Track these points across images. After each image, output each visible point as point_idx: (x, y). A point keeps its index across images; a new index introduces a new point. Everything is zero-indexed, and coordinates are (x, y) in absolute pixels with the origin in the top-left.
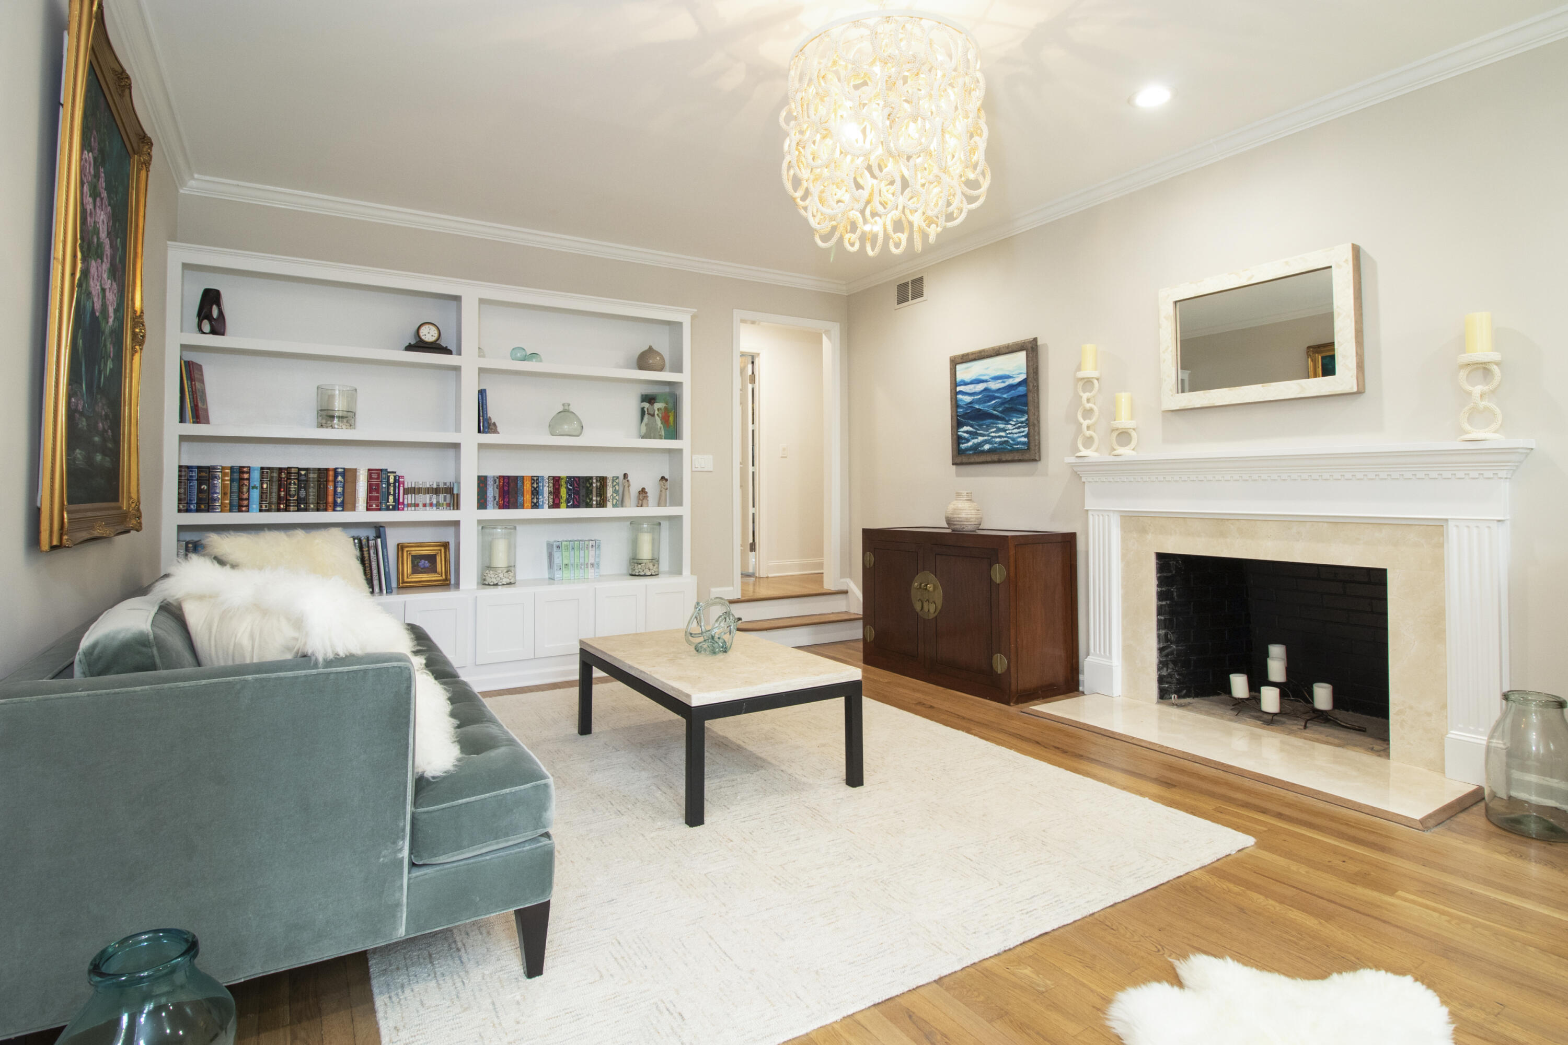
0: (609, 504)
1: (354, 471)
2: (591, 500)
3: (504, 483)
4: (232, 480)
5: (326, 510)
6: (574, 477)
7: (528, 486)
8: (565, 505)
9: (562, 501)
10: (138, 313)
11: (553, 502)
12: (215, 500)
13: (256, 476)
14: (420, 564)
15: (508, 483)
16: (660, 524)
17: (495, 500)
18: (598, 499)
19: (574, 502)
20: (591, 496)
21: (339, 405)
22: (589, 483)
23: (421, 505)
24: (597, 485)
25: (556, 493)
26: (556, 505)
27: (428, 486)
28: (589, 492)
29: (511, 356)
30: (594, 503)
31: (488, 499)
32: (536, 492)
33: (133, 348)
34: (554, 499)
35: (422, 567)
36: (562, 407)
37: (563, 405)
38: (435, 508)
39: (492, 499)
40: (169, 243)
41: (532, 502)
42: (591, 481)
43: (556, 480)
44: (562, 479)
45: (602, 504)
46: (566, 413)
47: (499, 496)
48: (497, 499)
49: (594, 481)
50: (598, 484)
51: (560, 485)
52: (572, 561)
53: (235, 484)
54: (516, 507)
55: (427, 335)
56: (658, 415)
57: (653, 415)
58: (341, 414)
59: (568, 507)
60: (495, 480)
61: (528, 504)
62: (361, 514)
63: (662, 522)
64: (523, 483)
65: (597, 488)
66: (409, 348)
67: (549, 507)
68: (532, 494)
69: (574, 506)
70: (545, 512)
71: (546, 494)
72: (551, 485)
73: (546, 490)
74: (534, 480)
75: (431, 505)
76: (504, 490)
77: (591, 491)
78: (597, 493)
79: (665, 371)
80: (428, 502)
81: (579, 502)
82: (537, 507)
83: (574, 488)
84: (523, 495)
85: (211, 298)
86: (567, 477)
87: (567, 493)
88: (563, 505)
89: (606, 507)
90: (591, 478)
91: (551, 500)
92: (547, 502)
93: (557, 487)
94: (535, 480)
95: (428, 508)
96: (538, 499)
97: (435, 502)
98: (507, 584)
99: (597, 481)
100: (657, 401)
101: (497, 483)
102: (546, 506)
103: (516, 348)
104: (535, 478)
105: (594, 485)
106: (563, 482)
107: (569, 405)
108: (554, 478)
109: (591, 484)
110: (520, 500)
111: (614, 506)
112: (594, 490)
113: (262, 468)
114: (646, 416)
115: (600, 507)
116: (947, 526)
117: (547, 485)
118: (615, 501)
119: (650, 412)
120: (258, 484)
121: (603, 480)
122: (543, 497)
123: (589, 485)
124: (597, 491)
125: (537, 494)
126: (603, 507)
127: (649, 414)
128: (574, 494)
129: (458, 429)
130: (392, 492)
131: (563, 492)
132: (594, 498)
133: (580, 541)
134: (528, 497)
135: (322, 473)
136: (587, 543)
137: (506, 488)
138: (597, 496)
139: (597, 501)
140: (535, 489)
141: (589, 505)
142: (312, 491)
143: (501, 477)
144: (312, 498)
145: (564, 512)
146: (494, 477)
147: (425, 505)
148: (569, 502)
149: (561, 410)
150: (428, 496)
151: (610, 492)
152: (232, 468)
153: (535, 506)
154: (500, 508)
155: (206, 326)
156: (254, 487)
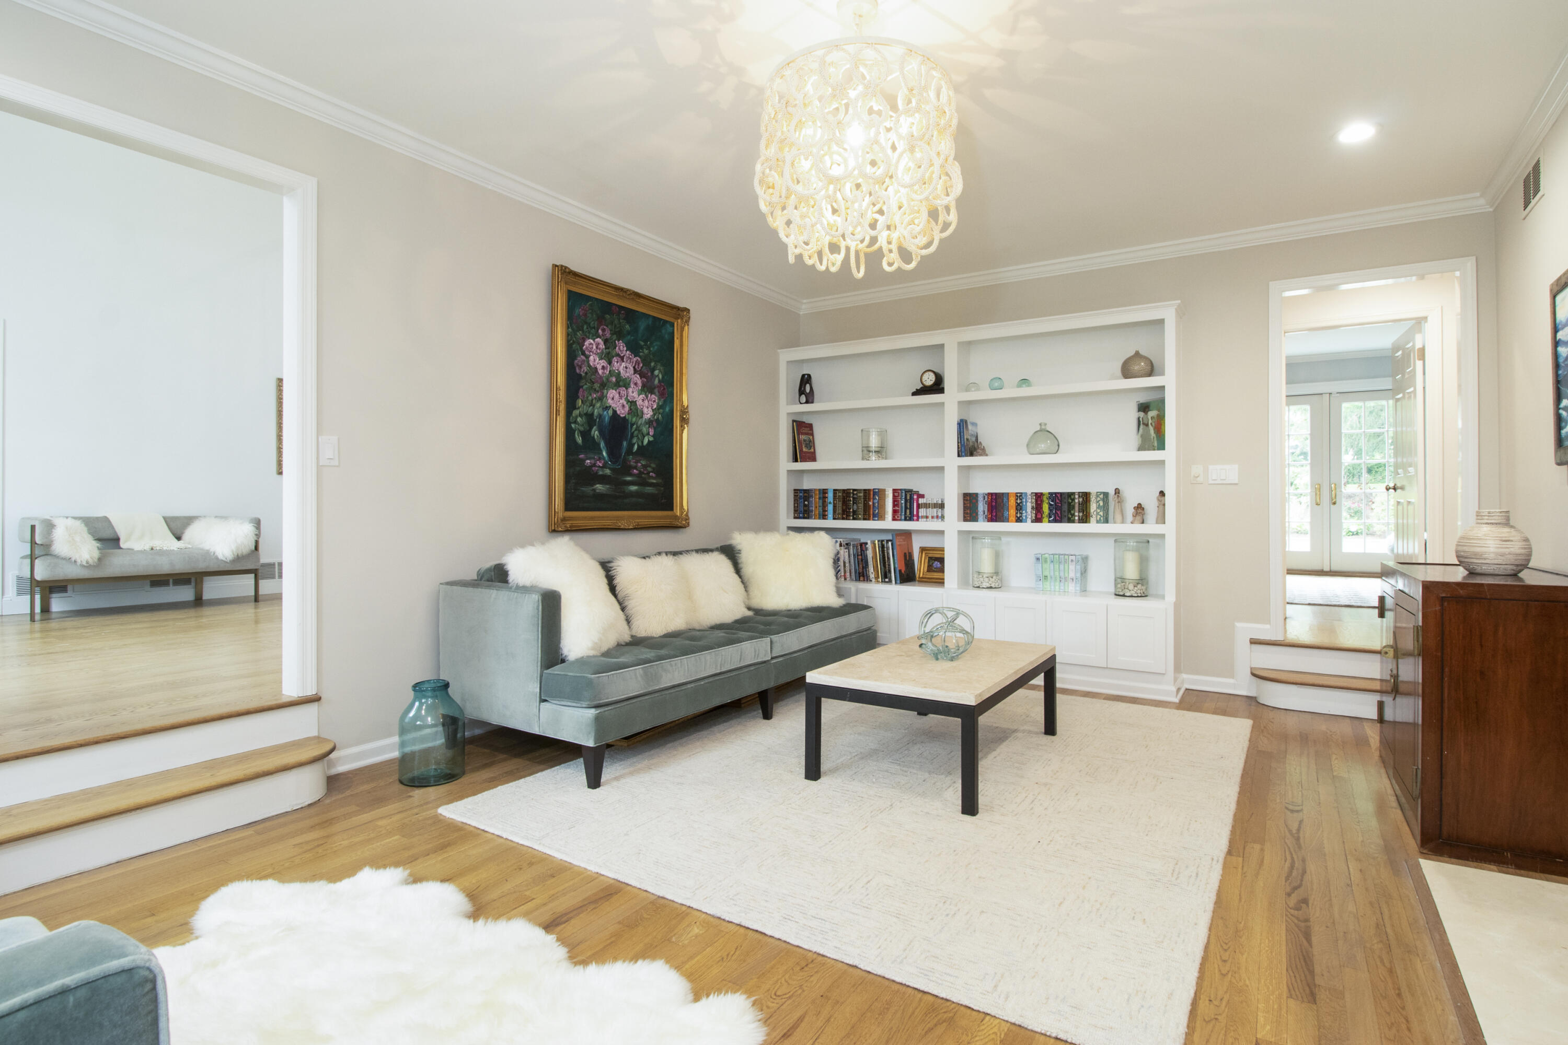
0: (1093, 520)
1: (884, 490)
2: (1073, 515)
3: (992, 499)
4: (819, 498)
5: (869, 519)
6: (1056, 493)
7: (1012, 502)
8: (1047, 520)
9: (1044, 516)
10: (686, 407)
11: (1036, 517)
12: (812, 511)
13: (830, 496)
14: (934, 564)
15: (996, 499)
16: (1148, 542)
17: (984, 513)
18: (1081, 514)
19: (1055, 517)
20: (1072, 512)
21: (874, 442)
22: (1071, 499)
23: (930, 517)
24: (1079, 501)
25: (1038, 508)
26: (1038, 519)
27: (935, 502)
28: (1071, 507)
29: (990, 387)
30: (1077, 518)
31: (979, 513)
32: (1019, 508)
33: (682, 426)
34: (1036, 514)
35: (935, 567)
36: (1039, 426)
37: (1040, 425)
38: (940, 520)
39: (982, 513)
40: (779, 351)
41: (1017, 517)
42: (1072, 497)
43: (1038, 497)
44: (1044, 495)
45: (1085, 519)
46: (1043, 432)
47: (988, 511)
48: (986, 514)
49: (1077, 496)
50: (1081, 500)
51: (1042, 501)
52: (1052, 574)
53: (821, 501)
54: (1003, 521)
55: (927, 380)
56: (1151, 424)
57: (1147, 425)
58: (877, 449)
59: (1049, 522)
60: (984, 497)
61: (1013, 518)
62: (888, 523)
63: (1150, 540)
64: (1008, 499)
65: (1079, 504)
66: (916, 393)
67: (1032, 522)
68: (1017, 509)
69: (1055, 521)
70: (1028, 526)
71: (1029, 509)
72: (1034, 501)
73: (1029, 505)
74: (1017, 496)
75: (937, 517)
76: (992, 505)
77: (1074, 507)
78: (1079, 509)
79: (1153, 376)
80: (935, 515)
81: (1061, 518)
82: (1021, 521)
83: (1055, 504)
84: (1008, 510)
85: (806, 380)
86: (1049, 493)
87: (1049, 508)
88: (1046, 519)
89: (1090, 522)
90: (1073, 494)
91: (1034, 515)
92: (1030, 517)
93: (1039, 502)
94: (1019, 496)
95: (935, 520)
96: (1022, 513)
97: (940, 515)
98: (988, 588)
99: (1079, 496)
100: (1151, 408)
101: (986, 499)
102: (1029, 520)
103: (995, 378)
104: (1019, 495)
105: (1077, 501)
106: (1045, 498)
107: (1045, 424)
108: (1036, 494)
109: (1073, 500)
110: (1006, 514)
111: (1098, 522)
112: (1077, 506)
113: (834, 490)
114: (1142, 426)
115: (1083, 523)
116: (1458, 563)
117: (1030, 501)
118: (1099, 517)
119: (1144, 422)
120: (832, 501)
121: (1086, 496)
122: (1026, 512)
123: (1070, 501)
124: (1079, 507)
125: (1021, 509)
126: (1086, 522)
127: (1143, 424)
128: (1056, 509)
129: (942, 454)
130: (908, 507)
131: (1046, 508)
132: (1077, 514)
133: (1059, 555)
134: (1012, 512)
135: (866, 492)
136: (1066, 557)
137: (994, 504)
138: (1079, 512)
139: (1079, 516)
140: (1019, 504)
141: (1070, 521)
142: (861, 506)
143: (989, 494)
144: (861, 511)
145: (1046, 527)
146: (984, 494)
147: (933, 517)
148: (1050, 517)
149: (1038, 429)
150: (935, 510)
151: (1093, 507)
152: (819, 490)
153: (1019, 520)
154: (988, 521)
155: (803, 398)
156: (830, 503)
